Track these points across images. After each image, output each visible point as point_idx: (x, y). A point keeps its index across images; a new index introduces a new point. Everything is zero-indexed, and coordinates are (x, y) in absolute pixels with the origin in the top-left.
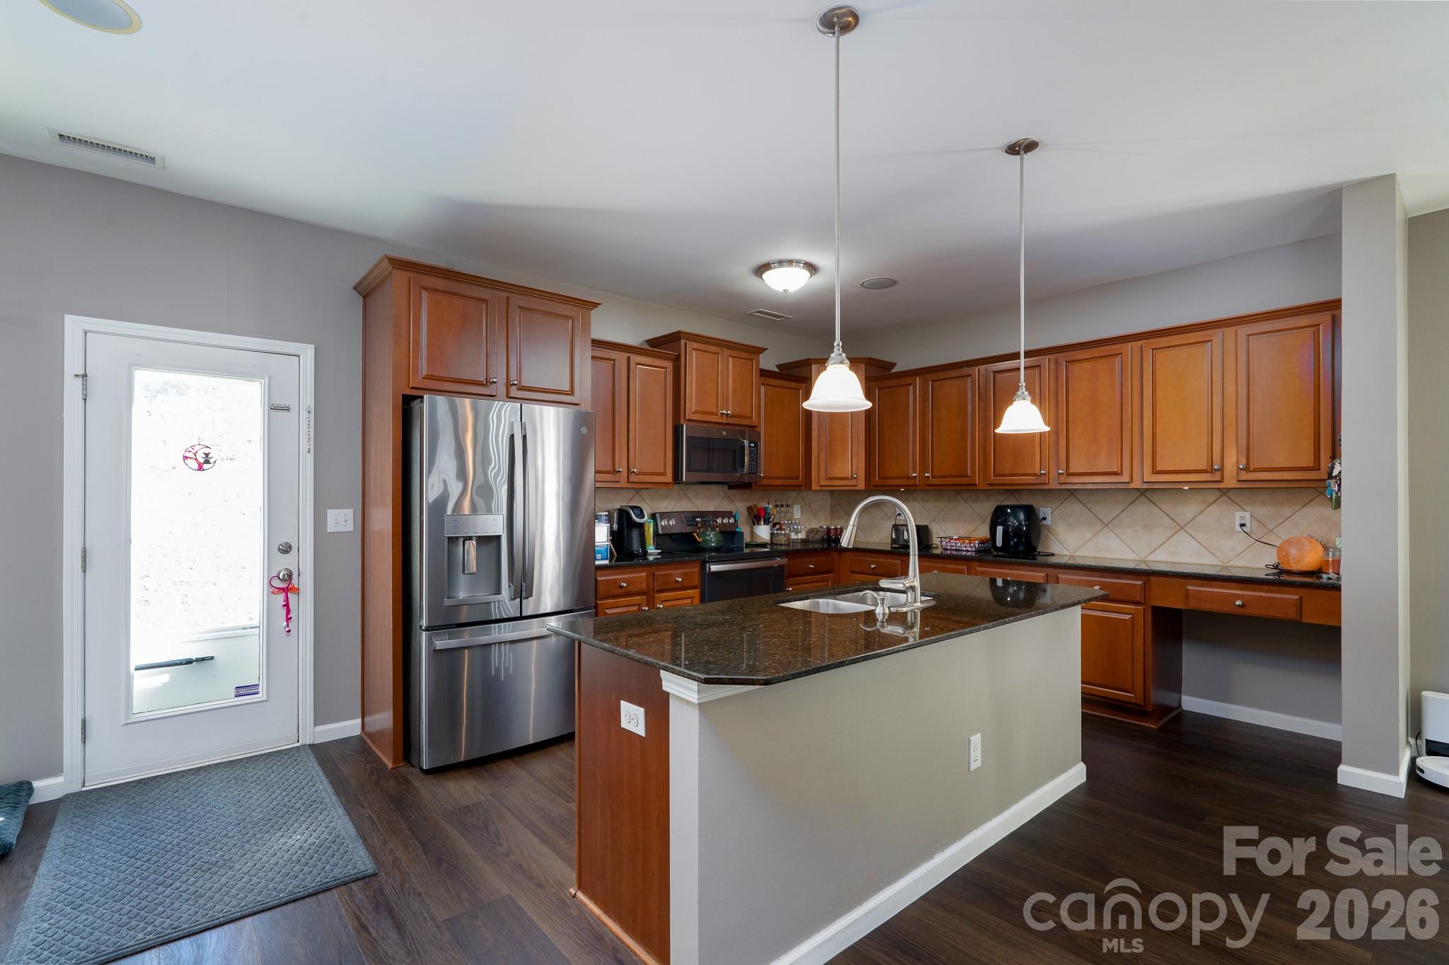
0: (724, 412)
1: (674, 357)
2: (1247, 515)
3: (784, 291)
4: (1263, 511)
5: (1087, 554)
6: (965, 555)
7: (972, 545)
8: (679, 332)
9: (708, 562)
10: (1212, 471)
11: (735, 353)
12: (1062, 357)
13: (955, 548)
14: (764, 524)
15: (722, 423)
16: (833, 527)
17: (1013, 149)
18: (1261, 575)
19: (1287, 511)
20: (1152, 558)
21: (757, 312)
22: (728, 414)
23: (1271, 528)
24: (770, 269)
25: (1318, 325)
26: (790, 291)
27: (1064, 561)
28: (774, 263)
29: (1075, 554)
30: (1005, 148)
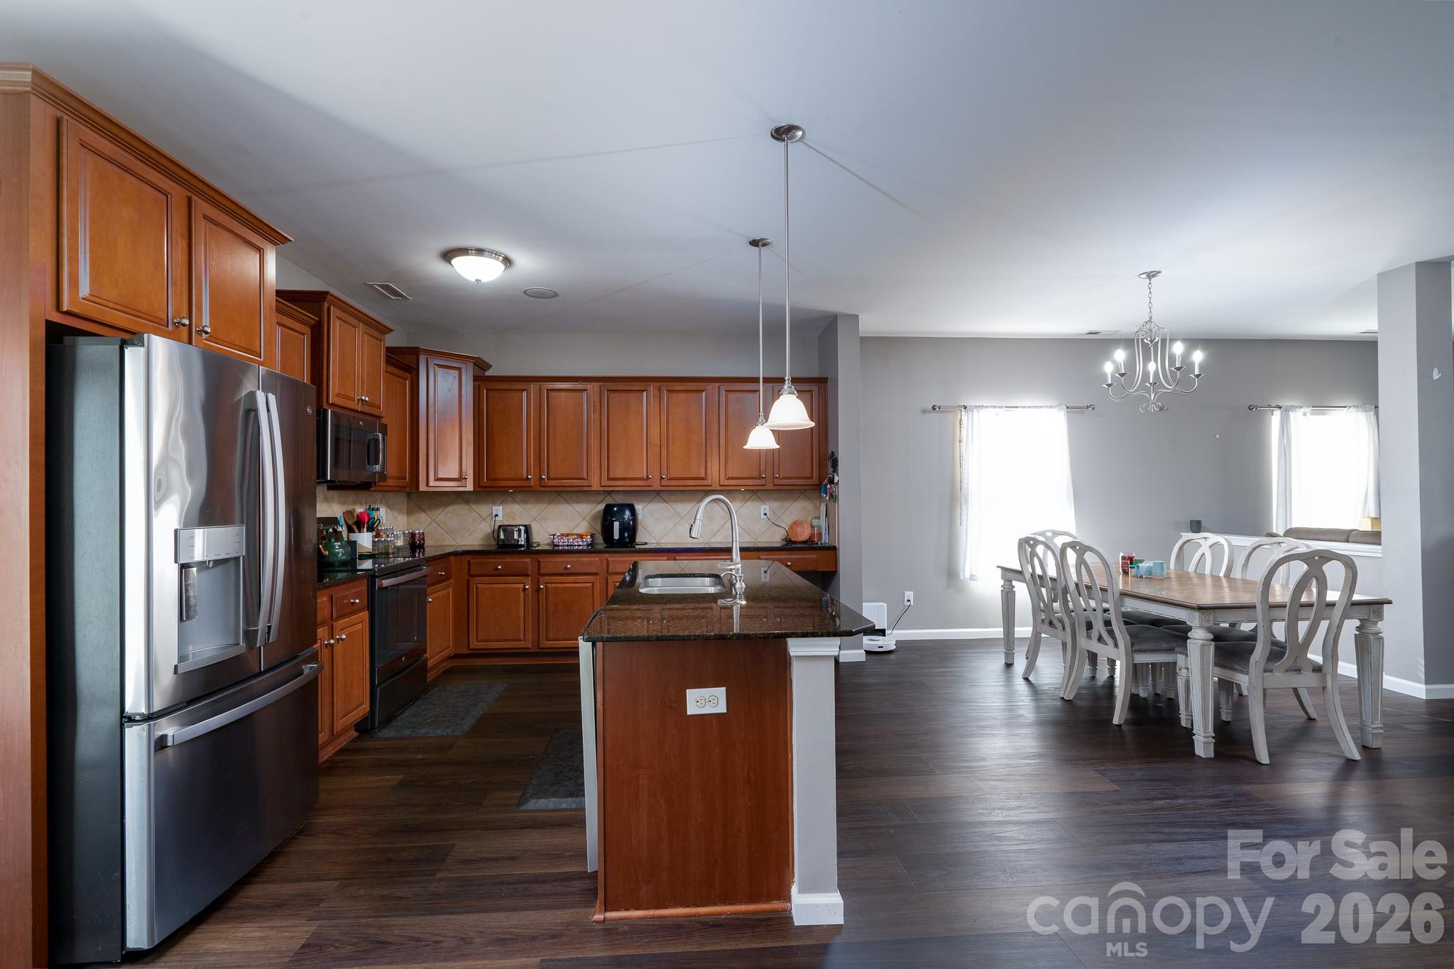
0: (363, 398)
1: (313, 322)
2: (767, 507)
3: (477, 280)
4: (776, 505)
5: (669, 541)
6: (582, 549)
7: (584, 540)
8: (327, 293)
9: (377, 577)
10: (760, 478)
11: (370, 331)
12: (665, 386)
13: (567, 544)
14: (367, 531)
15: (357, 411)
16: (417, 532)
17: (755, 243)
18: (779, 545)
19: (787, 504)
20: (713, 540)
21: (377, 285)
22: (365, 401)
23: (779, 515)
24: (468, 254)
25: (812, 391)
26: (483, 281)
27: (653, 546)
28: (471, 250)
29: (661, 542)
30: (751, 240)
